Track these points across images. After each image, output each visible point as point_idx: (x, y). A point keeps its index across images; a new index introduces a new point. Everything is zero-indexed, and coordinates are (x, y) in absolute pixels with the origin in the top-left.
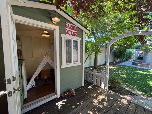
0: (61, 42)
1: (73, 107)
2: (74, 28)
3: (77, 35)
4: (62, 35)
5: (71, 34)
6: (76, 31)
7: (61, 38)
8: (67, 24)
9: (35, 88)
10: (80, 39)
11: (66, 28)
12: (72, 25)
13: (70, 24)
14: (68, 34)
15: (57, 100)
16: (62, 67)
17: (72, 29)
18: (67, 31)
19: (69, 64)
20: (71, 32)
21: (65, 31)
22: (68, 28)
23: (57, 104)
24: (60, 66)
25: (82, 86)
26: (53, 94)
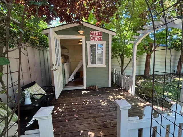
0: (86, 48)
1: (91, 95)
2: (99, 34)
3: (102, 39)
4: (87, 42)
5: (95, 39)
6: (100, 36)
7: (86, 44)
8: (92, 32)
9: (74, 81)
10: (105, 42)
11: (91, 36)
12: (96, 31)
13: (94, 32)
14: (93, 40)
15: (83, 90)
16: (88, 67)
17: (97, 35)
18: (91, 38)
19: (93, 65)
20: (95, 38)
21: (90, 38)
22: (92, 35)
23: (82, 92)
24: (86, 66)
25: (108, 87)
26: (82, 86)
